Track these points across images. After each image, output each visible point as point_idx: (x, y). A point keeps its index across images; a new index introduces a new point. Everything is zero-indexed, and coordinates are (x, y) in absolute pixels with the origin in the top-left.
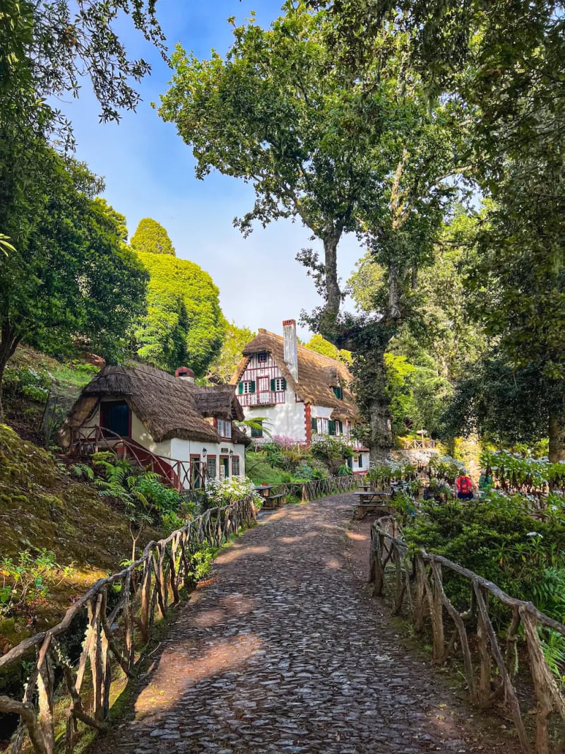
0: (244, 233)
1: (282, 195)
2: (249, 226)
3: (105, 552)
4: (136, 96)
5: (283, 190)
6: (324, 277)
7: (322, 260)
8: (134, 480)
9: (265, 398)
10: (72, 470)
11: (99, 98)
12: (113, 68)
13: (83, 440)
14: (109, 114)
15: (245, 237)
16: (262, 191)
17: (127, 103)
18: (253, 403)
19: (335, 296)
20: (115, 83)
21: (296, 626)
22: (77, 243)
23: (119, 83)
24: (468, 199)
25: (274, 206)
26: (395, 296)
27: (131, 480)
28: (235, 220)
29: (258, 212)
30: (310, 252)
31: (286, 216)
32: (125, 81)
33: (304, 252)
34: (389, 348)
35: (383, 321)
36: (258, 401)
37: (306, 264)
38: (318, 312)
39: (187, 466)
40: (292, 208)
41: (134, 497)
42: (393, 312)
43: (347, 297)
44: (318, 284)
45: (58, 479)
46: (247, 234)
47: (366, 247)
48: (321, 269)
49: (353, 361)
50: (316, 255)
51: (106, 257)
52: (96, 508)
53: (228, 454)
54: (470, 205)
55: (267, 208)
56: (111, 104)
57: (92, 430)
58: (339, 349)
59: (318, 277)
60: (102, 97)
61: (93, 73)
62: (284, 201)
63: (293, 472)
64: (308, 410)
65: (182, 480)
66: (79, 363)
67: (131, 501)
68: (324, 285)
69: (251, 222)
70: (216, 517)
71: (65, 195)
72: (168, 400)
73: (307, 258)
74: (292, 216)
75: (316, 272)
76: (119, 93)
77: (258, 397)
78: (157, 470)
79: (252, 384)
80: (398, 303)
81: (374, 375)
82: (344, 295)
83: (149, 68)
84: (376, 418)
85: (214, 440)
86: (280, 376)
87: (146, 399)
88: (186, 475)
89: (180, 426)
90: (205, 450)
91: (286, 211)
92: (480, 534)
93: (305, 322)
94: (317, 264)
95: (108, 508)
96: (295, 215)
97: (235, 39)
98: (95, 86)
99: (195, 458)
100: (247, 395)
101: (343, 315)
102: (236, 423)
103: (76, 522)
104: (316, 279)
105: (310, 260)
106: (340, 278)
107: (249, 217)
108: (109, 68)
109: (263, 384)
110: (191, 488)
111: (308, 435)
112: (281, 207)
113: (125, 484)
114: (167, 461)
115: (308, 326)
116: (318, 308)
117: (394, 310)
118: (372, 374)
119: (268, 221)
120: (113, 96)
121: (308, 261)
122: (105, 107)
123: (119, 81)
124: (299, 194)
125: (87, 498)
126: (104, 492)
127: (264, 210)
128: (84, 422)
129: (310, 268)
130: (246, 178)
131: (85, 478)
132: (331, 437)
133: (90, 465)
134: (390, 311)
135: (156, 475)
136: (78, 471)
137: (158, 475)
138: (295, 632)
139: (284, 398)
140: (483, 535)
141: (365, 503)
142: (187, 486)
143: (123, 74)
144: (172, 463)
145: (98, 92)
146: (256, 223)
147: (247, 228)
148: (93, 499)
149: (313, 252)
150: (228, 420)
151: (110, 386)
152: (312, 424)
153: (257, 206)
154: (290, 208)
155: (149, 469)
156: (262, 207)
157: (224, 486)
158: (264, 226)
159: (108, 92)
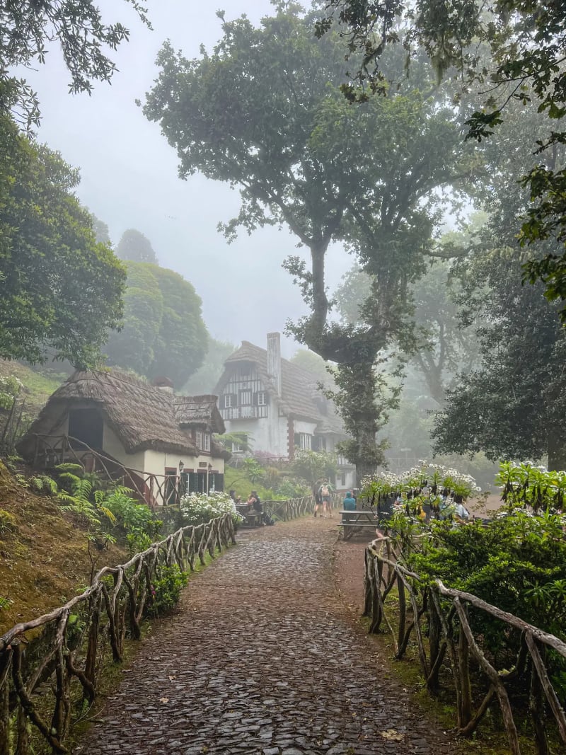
0: (228, 239)
1: (270, 201)
2: (234, 231)
3: (60, 575)
4: (111, 65)
5: (270, 196)
6: (311, 286)
7: (309, 268)
8: (102, 494)
9: (247, 412)
10: (32, 483)
11: (69, 67)
12: (86, 33)
13: (49, 451)
14: (79, 84)
15: (229, 243)
16: (248, 198)
17: (100, 74)
18: (234, 417)
19: (321, 305)
20: (88, 50)
21: (280, 675)
22: (47, 235)
23: (93, 50)
24: (458, 211)
25: (260, 212)
26: (383, 306)
27: (99, 494)
28: (220, 225)
29: (243, 218)
30: (297, 259)
31: (272, 223)
32: (99, 48)
33: (291, 259)
34: (377, 360)
35: (372, 332)
36: (240, 415)
37: (292, 272)
38: (304, 321)
39: (161, 480)
40: (279, 215)
41: (101, 514)
42: (382, 323)
43: (334, 307)
44: (304, 293)
45: (12, 492)
46: (231, 240)
47: (355, 254)
48: (307, 277)
49: (339, 373)
50: (303, 263)
51: (79, 252)
52: (55, 525)
53: (207, 468)
54: (460, 218)
55: (253, 214)
56: (83, 74)
57: (59, 439)
58: (326, 359)
59: (305, 286)
60: (73, 66)
61: (63, 39)
62: (271, 207)
63: (275, 489)
64: (291, 425)
65: (155, 494)
66: (54, 372)
67: (96, 518)
68: (310, 294)
69: (236, 228)
70: (190, 536)
71: (34, 182)
72: (144, 410)
73: (293, 266)
74: (278, 224)
75: (303, 280)
76: (92, 63)
77: (240, 410)
78: (128, 484)
79: (234, 397)
80: (387, 313)
81: (362, 387)
82: (331, 305)
83: (127, 33)
84: (363, 432)
85: (191, 453)
86: (263, 389)
87: (118, 407)
88: (160, 490)
89: (156, 437)
90: (181, 464)
91: (272, 217)
92: (511, 565)
93: (291, 331)
94: (304, 272)
95: (68, 525)
96: (281, 222)
97: (224, 34)
98: (65, 53)
99: (170, 472)
100: (228, 408)
101: (330, 325)
102: (216, 436)
103: (30, 541)
104: (302, 288)
105: (296, 268)
106: (327, 288)
107: (234, 223)
108: (82, 33)
109: (246, 398)
110: (164, 504)
111: (291, 451)
112: (267, 213)
113: (91, 498)
114: (139, 474)
115: (293, 336)
116: (305, 317)
117: (383, 320)
118: (359, 386)
119: (254, 228)
120: (85, 65)
121: (295, 268)
122: (75, 77)
123: (92, 47)
124: (286, 201)
125: (46, 513)
126: (66, 507)
127: (250, 216)
128: (51, 432)
129: (297, 277)
130: (232, 184)
131: (46, 491)
132: (315, 453)
133: (55, 477)
134: (380, 322)
135: (127, 489)
136: (39, 483)
137: (129, 490)
138: (279, 684)
139: (266, 412)
140: (513, 566)
141: (351, 522)
142: (160, 501)
143: (97, 40)
144: (146, 477)
145: (69, 60)
146: (241, 229)
147: (231, 234)
148: (53, 515)
149: (300, 260)
150: (206, 432)
151: (80, 393)
152: (295, 439)
153: (242, 213)
154: (276, 215)
155: (120, 483)
156: (248, 213)
157: (201, 502)
158: (250, 233)
159: (80, 61)
